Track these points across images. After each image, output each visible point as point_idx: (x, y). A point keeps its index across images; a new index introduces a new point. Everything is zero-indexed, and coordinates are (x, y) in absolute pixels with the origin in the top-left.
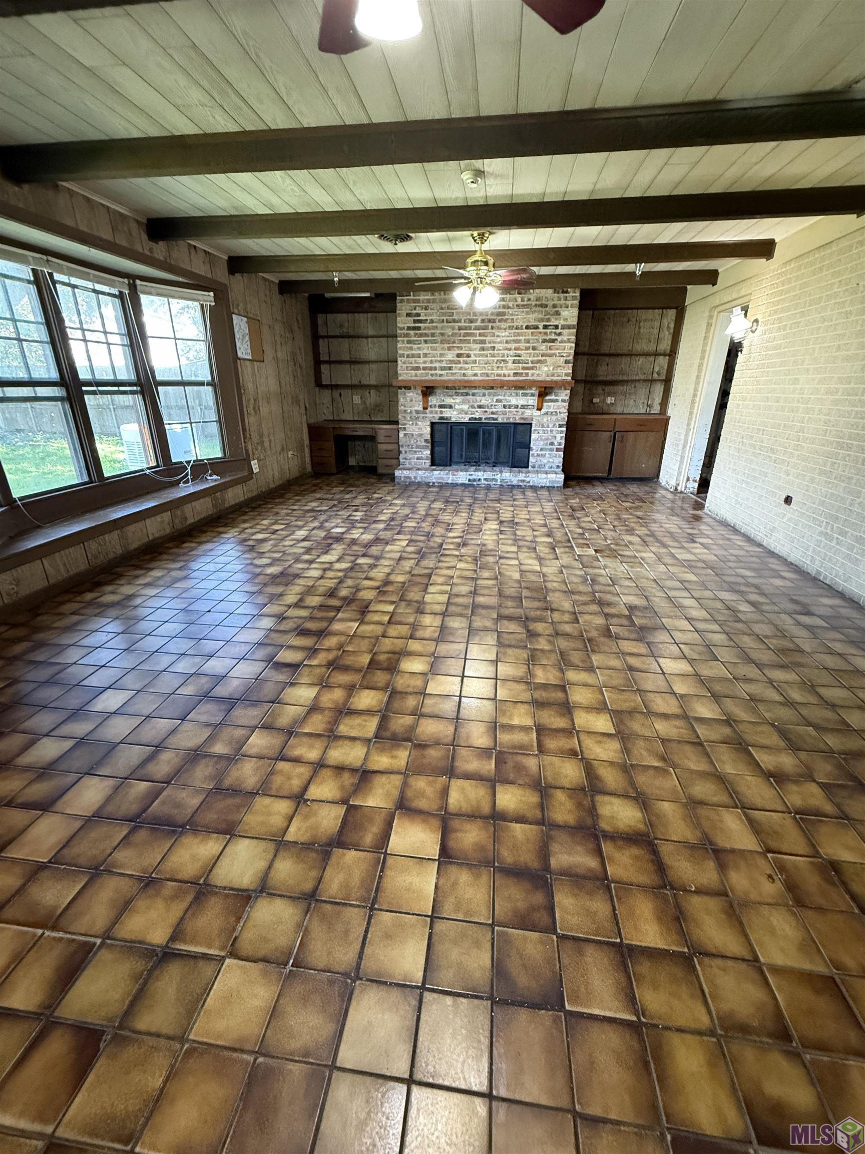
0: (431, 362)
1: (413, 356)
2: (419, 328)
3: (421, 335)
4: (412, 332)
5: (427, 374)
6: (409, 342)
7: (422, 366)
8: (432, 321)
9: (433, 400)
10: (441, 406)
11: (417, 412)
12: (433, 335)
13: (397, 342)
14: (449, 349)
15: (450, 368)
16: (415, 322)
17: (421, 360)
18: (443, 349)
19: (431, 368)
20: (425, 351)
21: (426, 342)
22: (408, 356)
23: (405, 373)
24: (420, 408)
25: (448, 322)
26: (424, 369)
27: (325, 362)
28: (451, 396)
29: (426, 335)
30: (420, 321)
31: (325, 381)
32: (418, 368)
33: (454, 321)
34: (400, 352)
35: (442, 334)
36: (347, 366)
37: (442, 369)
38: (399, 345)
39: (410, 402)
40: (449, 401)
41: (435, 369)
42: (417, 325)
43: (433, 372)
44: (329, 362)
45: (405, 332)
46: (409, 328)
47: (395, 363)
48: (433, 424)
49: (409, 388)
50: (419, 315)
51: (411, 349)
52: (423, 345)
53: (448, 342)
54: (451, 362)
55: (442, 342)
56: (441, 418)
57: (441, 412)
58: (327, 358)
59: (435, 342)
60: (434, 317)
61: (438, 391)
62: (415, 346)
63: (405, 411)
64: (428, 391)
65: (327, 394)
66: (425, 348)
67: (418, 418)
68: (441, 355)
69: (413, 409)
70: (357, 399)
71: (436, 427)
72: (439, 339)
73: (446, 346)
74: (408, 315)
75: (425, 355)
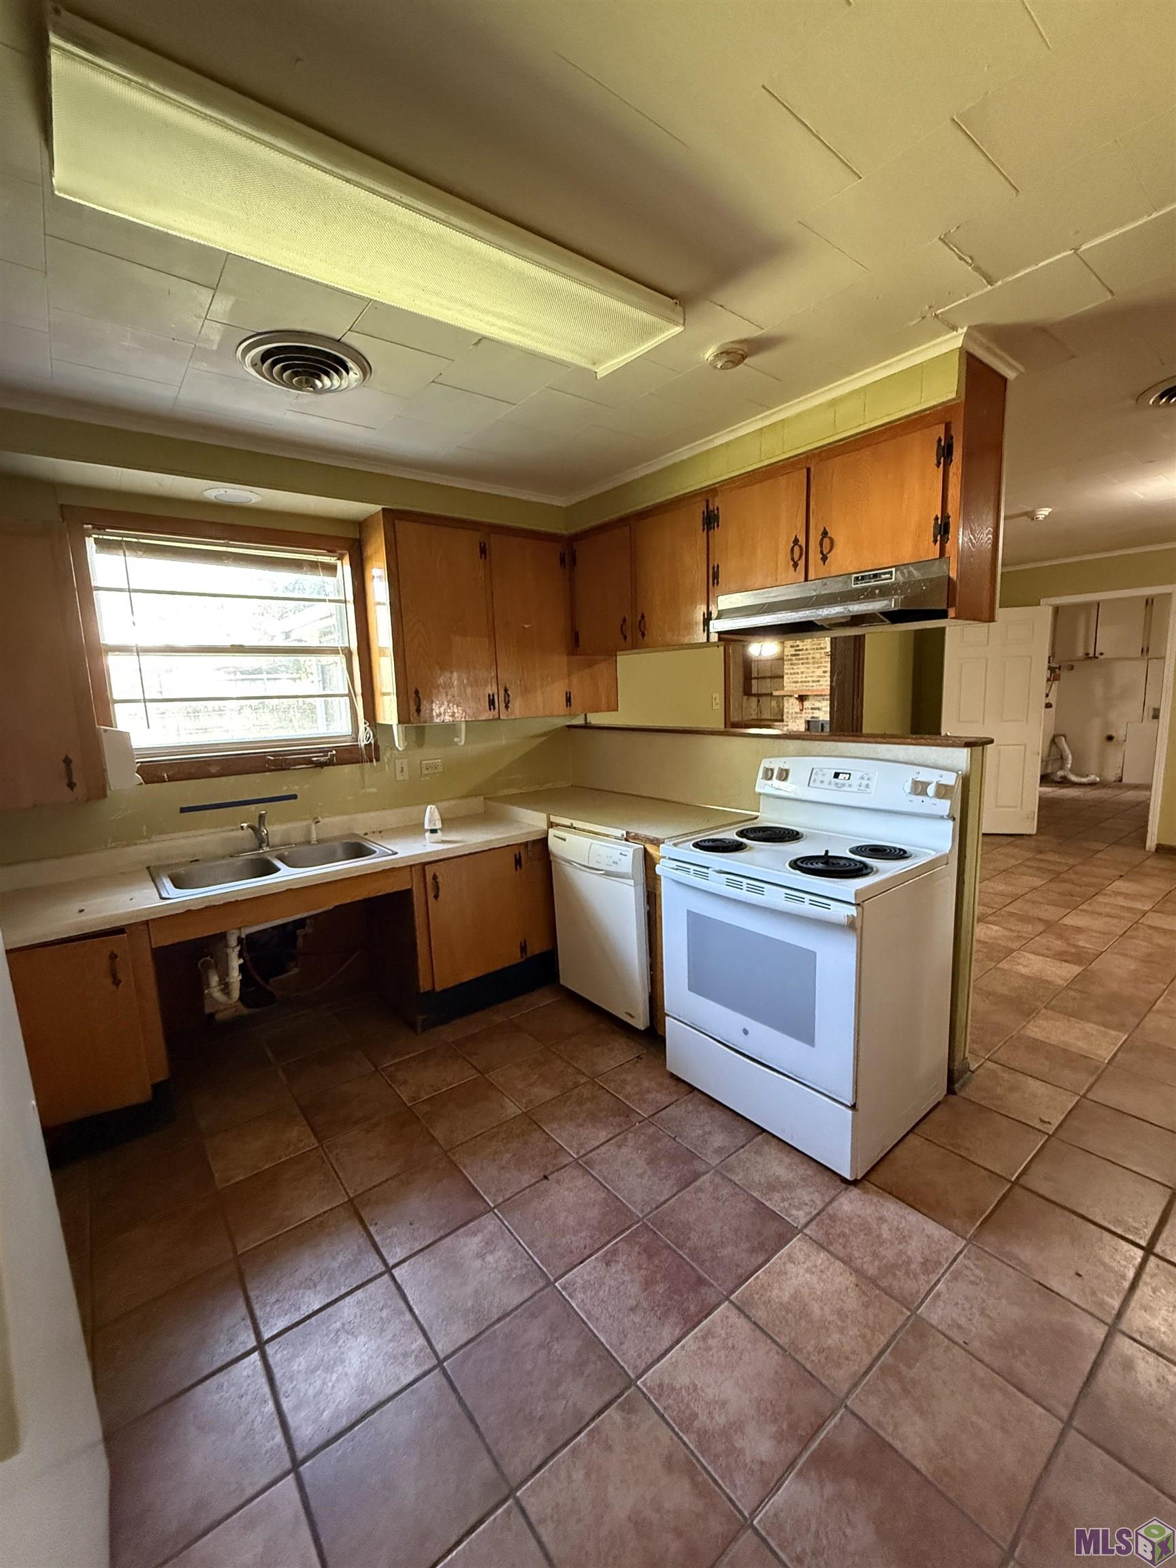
0: (806, 677)
1: (794, 674)
2: (798, 655)
3: (799, 659)
4: (794, 658)
5: (803, 686)
6: (791, 664)
7: (800, 680)
8: (807, 650)
9: (807, 704)
10: (812, 709)
11: (796, 713)
12: (807, 659)
13: (784, 664)
14: (818, 668)
15: (819, 681)
16: (796, 650)
17: (800, 675)
18: (814, 668)
19: (806, 682)
20: (802, 670)
21: (802, 664)
22: (791, 674)
23: (789, 685)
24: (799, 711)
25: (817, 649)
26: (802, 682)
27: (755, 678)
28: (820, 701)
29: (803, 659)
30: (799, 650)
31: (754, 691)
32: (797, 682)
33: (822, 648)
34: (786, 671)
35: (813, 658)
36: (769, 680)
37: (813, 682)
38: (785, 667)
39: (791, 706)
40: (817, 705)
41: (809, 682)
42: (798, 653)
43: (807, 684)
44: (757, 678)
45: (790, 657)
46: (792, 655)
47: (781, 680)
48: (808, 722)
49: (791, 696)
50: (798, 646)
51: (793, 669)
52: (801, 666)
53: (817, 663)
54: (819, 676)
55: (813, 663)
56: (812, 717)
57: (813, 713)
58: (756, 675)
59: (808, 663)
60: (808, 647)
61: (810, 698)
62: (795, 667)
63: (788, 713)
64: (802, 698)
65: (754, 700)
66: (802, 668)
67: (796, 718)
68: (813, 672)
69: (794, 711)
70: (774, 703)
71: (811, 723)
72: (811, 661)
73: (816, 665)
74: (792, 647)
75: (802, 673)
